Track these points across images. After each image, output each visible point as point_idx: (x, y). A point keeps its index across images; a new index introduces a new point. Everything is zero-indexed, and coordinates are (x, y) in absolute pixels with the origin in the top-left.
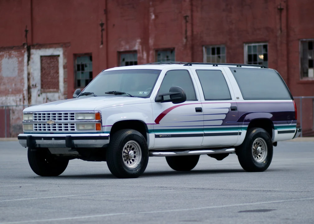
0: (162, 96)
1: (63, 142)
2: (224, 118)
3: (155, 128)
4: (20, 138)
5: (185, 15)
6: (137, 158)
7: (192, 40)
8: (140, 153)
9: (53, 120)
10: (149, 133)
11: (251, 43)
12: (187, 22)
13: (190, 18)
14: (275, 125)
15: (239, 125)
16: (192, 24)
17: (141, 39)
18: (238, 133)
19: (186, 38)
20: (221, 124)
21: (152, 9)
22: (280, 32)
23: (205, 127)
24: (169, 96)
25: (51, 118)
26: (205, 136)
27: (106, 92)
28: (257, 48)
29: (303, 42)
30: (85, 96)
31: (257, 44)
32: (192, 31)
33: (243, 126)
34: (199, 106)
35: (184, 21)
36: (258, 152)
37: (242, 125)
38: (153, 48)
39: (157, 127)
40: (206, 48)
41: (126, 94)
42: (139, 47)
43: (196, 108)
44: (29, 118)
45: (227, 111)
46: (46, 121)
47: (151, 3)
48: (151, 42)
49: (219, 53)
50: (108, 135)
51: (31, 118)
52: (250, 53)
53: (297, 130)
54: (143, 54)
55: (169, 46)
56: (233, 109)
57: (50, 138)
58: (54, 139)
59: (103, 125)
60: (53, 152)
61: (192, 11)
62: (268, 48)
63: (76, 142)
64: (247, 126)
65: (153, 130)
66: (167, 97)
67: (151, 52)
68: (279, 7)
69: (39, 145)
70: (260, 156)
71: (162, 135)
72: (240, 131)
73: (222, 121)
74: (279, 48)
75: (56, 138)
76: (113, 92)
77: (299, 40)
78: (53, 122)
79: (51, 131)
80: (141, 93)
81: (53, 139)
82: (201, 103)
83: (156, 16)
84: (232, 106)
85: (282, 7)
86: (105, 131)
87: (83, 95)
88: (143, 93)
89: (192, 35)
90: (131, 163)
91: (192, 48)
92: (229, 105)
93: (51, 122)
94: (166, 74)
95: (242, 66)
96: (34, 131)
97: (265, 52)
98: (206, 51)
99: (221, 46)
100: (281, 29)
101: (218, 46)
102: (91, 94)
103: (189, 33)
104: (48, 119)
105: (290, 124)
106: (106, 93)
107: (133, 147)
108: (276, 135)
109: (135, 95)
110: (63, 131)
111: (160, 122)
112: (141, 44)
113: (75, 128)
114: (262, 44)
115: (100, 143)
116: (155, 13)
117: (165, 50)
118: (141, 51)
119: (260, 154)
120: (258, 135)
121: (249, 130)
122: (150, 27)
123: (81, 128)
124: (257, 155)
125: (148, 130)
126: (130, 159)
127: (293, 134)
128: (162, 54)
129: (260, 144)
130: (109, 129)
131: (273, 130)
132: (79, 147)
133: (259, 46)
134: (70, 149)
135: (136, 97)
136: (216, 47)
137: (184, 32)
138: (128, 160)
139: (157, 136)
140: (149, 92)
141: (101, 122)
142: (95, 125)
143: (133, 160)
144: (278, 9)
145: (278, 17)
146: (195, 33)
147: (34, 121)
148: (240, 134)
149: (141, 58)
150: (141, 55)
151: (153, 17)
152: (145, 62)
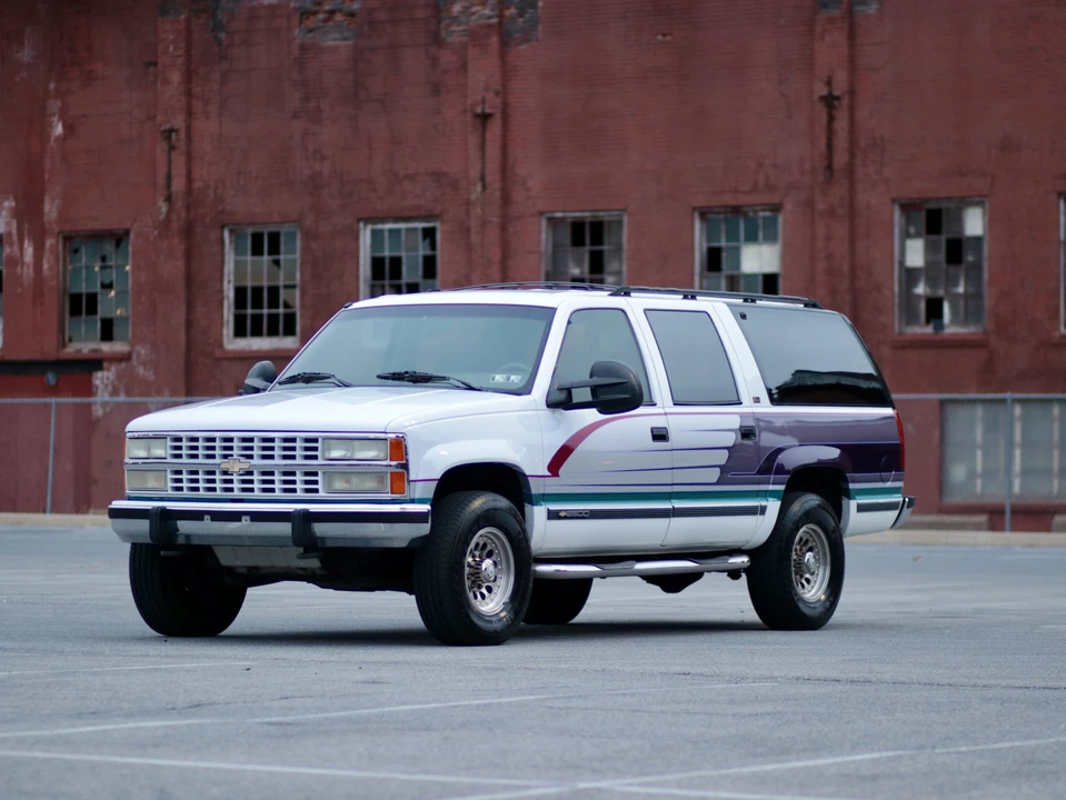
0: (569, 391)
1: (285, 528)
2: (723, 462)
3: (549, 490)
4: (117, 514)
5: (167, 126)
6: (502, 582)
7: (188, 207)
8: (508, 567)
9: (242, 459)
10: (532, 504)
11: (383, 220)
12: (172, 148)
13: (182, 135)
14: (851, 486)
15: (760, 484)
16: (189, 157)
17: (16, 198)
18: (756, 507)
19: (169, 199)
20: (715, 481)
21: (54, 105)
22: (479, 188)
23: (675, 489)
24: (589, 389)
25: (236, 452)
26: (674, 516)
27: (380, 373)
28: (403, 236)
29: (554, 223)
30: (304, 385)
31: (402, 226)
32: (189, 179)
33: (771, 487)
34: (659, 422)
35: (162, 147)
36: (804, 568)
37: (769, 483)
38: (56, 229)
39: (553, 485)
40: (231, 232)
41: (451, 381)
42: (7, 224)
43: (652, 429)
44: (149, 450)
45: (730, 439)
46: (218, 460)
47: (52, 85)
48: (51, 209)
49: (274, 250)
50: (426, 508)
51: (159, 452)
52: (378, 254)
53: (904, 501)
54: (21, 248)
55: (109, 222)
56: (746, 433)
57: (235, 516)
58: (248, 518)
59: (411, 478)
60: (226, 558)
61: (189, 114)
62: (439, 237)
63: (320, 529)
64: (782, 487)
65: (544, 495)
66: (583, 395)
67: (49, 243)
68: (479, 110)
69: (188, 537)
70: (808, 581)
71: (566, 511)
72: (764, 503)
73: (718, 472)
74: (475, 238)
75: (257, 517)
76: (406, 373)
77: (541, 213)
78: (245, 464)
79: (237, 494)
80: (499, 378)
81: (244, 518)
82: (666, 414)
83: (70, 128)
84: (744, 425)
85: (488, 111)
86: (417, 496)
87: (293, 380)
88: (509, 378)
89: (189, 192)
90: (483, 596)
91: (188, 231)
92: (735, 423)
93: (236, 465)
94: (569, 322)
95: (757, 301)
96: (170, 492)
97: (429, 252)
98: (232, 243)
99: (284, 230)
100: (483, 178)
101: (273, 228)
102: (329, 378)
103: (178, 185)
104: (225, 457)
105: (889, 484)
106: (379, 377)
107: (489, 548)
108: (854, 518)
109: (484, 386)
110: (278, 494)
111: (561, 471)
112: (17, 214)
113: (319, 487)
114: (420, 225)
115: (402, 535)
116: (62, 118)
117: (97, 237)
118: (15, 238)
119: (807, 576)
120: (808, 517)
121: (787, 502)
122: (48, 163)
123: (339, 485)
124: (802, 576)
125: (531, 495)
126: (480, 587)
127: (893, 514)
128: (83, 250)
129: (810, 545)
130: (429, 491)
131: (845, 501)
132: (329, 544)
133: (408, 230)
134: (301, 550)
135: (487, 390)
136: (266, 230)
137: (161, 181)
138: (475, 589)
139: (553, 515)
140: (527, 376)
141: (405, 466)
142: (389, 476)
143: (489, 589)
144: (477, 116)
145: (473, 141)
146: (197, 184)
147: (169, 460)
148: (763, 510)
149: (15, 262)
150: (16, 248)
151: (59, 129)
152: (28, 272)
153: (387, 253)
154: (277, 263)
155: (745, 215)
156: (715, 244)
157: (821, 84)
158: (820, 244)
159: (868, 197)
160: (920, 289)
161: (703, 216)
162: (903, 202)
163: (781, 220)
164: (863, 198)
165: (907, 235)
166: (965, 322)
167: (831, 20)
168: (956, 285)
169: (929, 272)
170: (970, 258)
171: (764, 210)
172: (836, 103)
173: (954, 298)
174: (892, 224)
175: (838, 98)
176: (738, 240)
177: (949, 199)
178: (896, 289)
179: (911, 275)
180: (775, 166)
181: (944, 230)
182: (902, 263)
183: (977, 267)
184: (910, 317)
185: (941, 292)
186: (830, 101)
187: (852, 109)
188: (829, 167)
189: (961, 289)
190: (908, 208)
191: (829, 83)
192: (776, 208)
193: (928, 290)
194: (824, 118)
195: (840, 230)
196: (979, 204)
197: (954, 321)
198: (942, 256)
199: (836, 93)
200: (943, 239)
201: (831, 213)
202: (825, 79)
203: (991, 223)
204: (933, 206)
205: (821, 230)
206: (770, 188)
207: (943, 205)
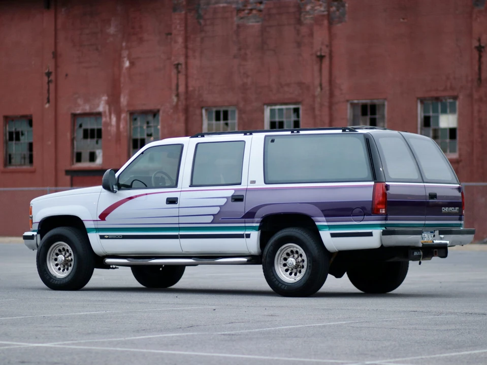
2: (216, 212)
5: (176, 62)
7: (186, 99)
11: (276, 104)
12: (179, 72)
13: (183, 66)
16: (187, 76)
17: (108, 96)
19: (178, 95)
20: (210, 221)
21: (125, 53)
22: (319, 89)
23: (181, 226)
28: (285, 112)
29: (353, 105)
31: (284, 107)
32: (187, 86)
35: (174, 71)
38: (126, 109)
40: (206, 110)
42: (104, 107)
47: (124, 44)
48: (124, 100)
49: (226, 118)
52: (273, 120)
54: (110, 118)
55: (150, 106)
61: (187, 57)
62: (301, 112)
67: (123, 116)
68: (319, 54)
71: (108, 235)
72: (248, 232)
73: (212, 217)
74: (317, 112)
77: (347, 101)
83: (132, 64)
85: (323, 54)
89: (187, 92)
91: (186, 110)
97: (296, 119)
98: (206, 115)
99: (230, 109)
100: (321, 85)
101: (225, 109)
103: (182, 89)
112: (108, 103)
114: (292, 107)
116: (129, 59)
117: (145, 113)
118: (107, 113)
122: (122, 80)
125: (85, 228)
128: (139, 119)
133: (287, 109)
136: (222, 109)
137: (174, 87)
144: (318, 57)
145: (316, 68)
146: (190, 89)
148: (248, 236)
149: (108, 124)
150: (108, 119)
151: (127, 64)
152: (113, 129)
153: (277, 119)
154: (227, 124)
155: (441, 101)
157: (476, 41)
158: (476, 114)
161: (422, 101)
163: (457, 103)
167: (480, 12)
171: (450, 99)
172: (482, 50)
176: (438, 112)
186: (479, 49)
188: (480, 79)
191: (479, 41)
192: (455, 98)
195: (485, 108)
201: (481, 100)
202: (477, 39)
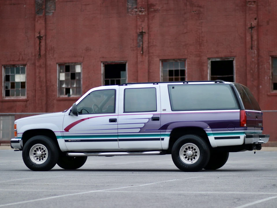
15: (161, 132)
18: (159, 138)
20: (138, 132)
23: (119, 134)
37: (166, 132)
56: (155, 119)
65: (63, 136)
71: (71, 140)
73: (139, 129)
84: (153, 117)
92: (150, 116)
95: (188, 83)
105: (233, 131)
139: (66, 141)
148: (162, 139)
155: (16, 67)
156: (8, 74)
157: (37, 34)
158: (37, 74)
159: (50, 62)
160: (64, 86)
161: (4, 67)
162: (59, 63)
163: (26, 68)
164: (49, 62)
165: (60, 72)
166: (76, 94)
167: (40, 17)
168: (74, 85)
169: (66, 81)
170: (77, 78)
171: (21, 66)
172: (41, 38)
173: (73, 88)
174: (56, 69)
175: (42, 37)
176: (14, 73)
177: (72, 63)
178: (58, 86)
179: (61, 82)
180: (24, 54)
181: (70, 71)
182: (59, 79)
183: (79, 80)
184: (61, 93)
185: (69, 87)
186: (40, 38)
187: (46, 40)
188: (40, 55)
189: (75, 86)
190: (60, 65)
191: (39, 33)
192: (25, 65)
193: (66, 86)
194: (38, 42)
195: (43, 71)
196: (80, 64)
197: (73, 94)
198: (70, 77)
199: (41, 36)
200: (70, 73)
201: (40, 66)
202: (39, 32)
203: (83, 69)
204: (67, 65)
205: (37, 71)
206: (23, 60)
207: (70, 65)
